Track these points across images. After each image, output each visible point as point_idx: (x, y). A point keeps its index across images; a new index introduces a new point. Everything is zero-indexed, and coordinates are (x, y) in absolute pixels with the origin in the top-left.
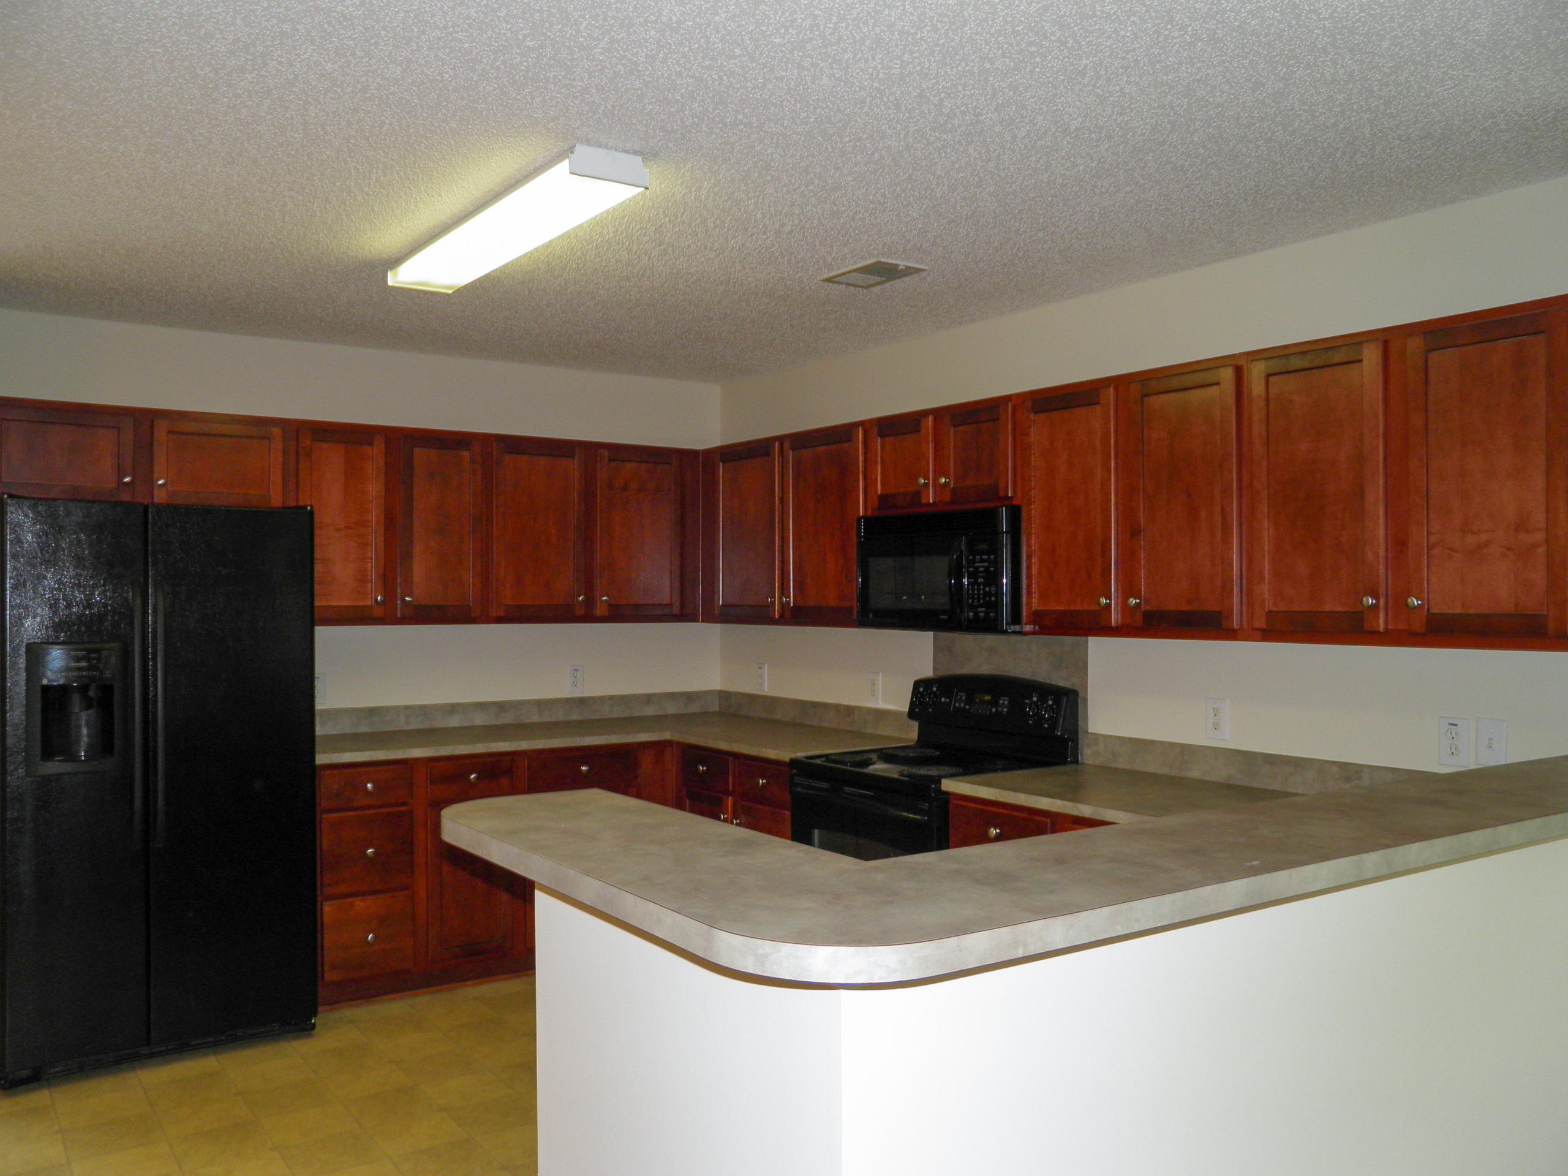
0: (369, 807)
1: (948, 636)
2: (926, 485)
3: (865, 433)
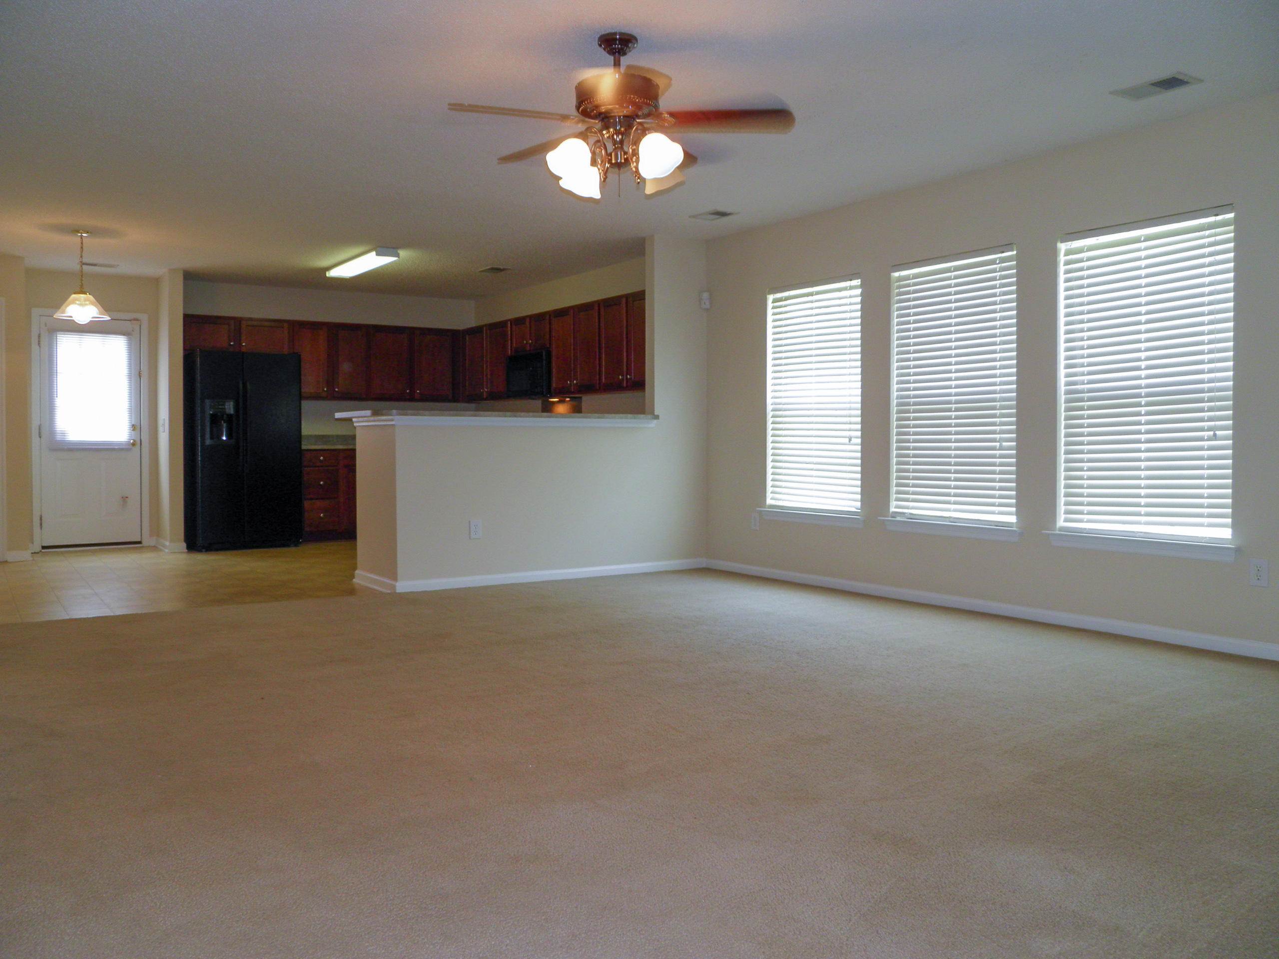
0: (321, 466)
2: (526, 344)
3: (511, 324)
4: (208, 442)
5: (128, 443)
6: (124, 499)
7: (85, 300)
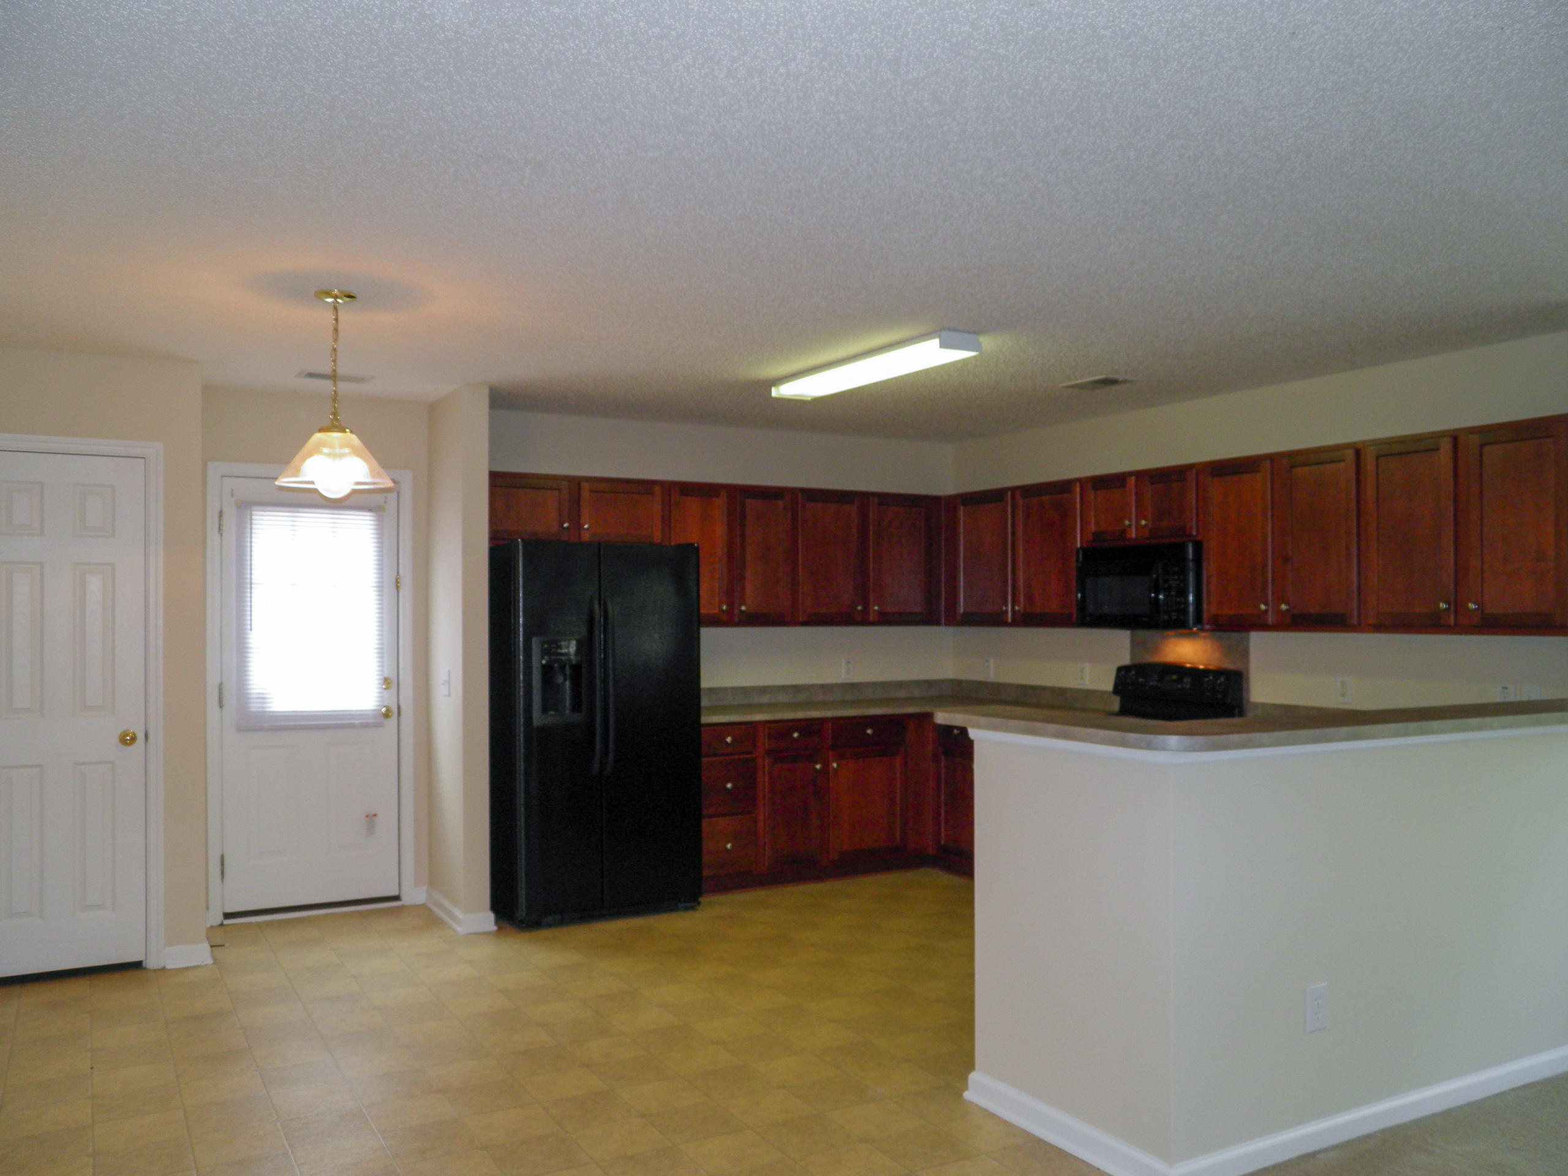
0: (728, 754)
1: (1142, 634)
2: (1130, 526)
3: (1081, 488)
4: (538, 719)
5: (376, 713)
6: (371, 817)
7: (342, 446)
